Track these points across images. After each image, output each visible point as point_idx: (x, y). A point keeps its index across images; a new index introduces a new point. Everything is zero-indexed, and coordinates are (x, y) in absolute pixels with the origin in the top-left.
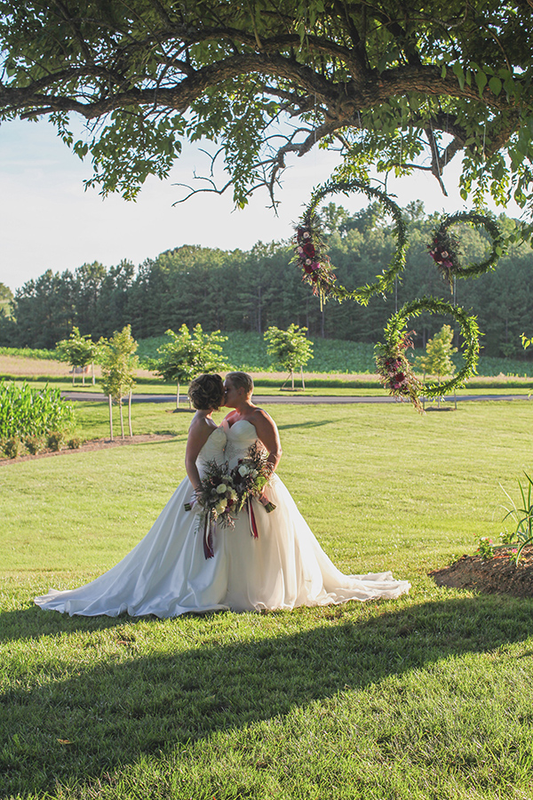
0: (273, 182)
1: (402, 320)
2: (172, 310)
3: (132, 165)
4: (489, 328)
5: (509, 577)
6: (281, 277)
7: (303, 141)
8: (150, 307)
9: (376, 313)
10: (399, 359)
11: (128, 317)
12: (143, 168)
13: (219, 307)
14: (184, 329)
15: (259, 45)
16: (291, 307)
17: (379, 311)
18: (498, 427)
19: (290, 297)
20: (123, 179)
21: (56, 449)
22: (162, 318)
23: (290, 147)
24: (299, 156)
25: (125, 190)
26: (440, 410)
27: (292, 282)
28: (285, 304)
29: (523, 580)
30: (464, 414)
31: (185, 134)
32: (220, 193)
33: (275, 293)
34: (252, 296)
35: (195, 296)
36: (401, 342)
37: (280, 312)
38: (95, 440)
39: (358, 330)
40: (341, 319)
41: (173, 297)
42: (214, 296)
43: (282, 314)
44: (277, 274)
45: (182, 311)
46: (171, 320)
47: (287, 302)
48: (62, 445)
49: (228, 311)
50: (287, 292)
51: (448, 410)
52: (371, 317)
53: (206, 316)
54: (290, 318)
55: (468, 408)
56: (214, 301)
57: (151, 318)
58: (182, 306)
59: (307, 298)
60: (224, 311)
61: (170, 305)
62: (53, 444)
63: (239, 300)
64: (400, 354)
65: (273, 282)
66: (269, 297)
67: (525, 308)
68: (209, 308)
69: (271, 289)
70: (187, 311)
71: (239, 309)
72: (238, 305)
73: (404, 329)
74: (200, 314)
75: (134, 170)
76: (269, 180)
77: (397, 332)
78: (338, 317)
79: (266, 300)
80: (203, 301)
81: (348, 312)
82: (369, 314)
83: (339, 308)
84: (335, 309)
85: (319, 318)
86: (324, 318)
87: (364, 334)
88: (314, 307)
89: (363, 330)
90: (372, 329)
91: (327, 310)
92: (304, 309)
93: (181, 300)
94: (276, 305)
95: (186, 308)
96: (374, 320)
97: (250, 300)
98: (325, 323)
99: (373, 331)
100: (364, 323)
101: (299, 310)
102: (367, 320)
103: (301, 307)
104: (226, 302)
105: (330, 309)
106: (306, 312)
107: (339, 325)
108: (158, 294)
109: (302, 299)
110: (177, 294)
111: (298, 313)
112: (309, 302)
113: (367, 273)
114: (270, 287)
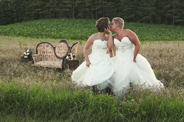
2: (32, 9)
8: (21, 8)
9: (130, 8)
11: (9, 12)
13: (55, 7)
16: (89, 7)
17: (131, 7)
22: (27, 13)
28: (87, 6)
34: (71, 2)
35: (43, 2)
37: (84, 9)
41: (31, 4)
42: (52, 2)
45: (37, 10)
46: (32, 14)
49: (59, 9)
52: (128, 10)
53: (49, 11)
56: (52, 5)
57: (20, 13)
58: (37, 7)
59: (97, 2)
60: (58, 9)
61: (31, 7)
63: (65, 4)
68: (49, 8)
70: (39, 9)
71: (64, 8)
72: (64, 6)
74: (46, 11)
78: (112, 10)
79: (77, 4)
80: (46, 5)
81: (117, 8)
82: (127, 9)
83: (112, 7)
84: (110, 7)
85: (103, 12)
86: (104, 11)
87: (125, 18)
88: (101, 6)
89: (123, 16)
90: (127, 16)
91: (107, 8)
92: (95, 7)
93: (36, 4)
94: (82, 6)
95: (38, 8)
96: (128, 12)
97: (70, 4)
98: (105, 14)
99: (129, 17)
100: (124, 13)
101: (93, 8)
102: (126, 11)
103: (94, 6)
104: (58, 5)
105: (108, 7)
106: (97, 9)
107: (112, 14)
108: (23, 2)
109: (95, 3)
110: (33, 2)
111: (93, 9)
112: (98, 4)
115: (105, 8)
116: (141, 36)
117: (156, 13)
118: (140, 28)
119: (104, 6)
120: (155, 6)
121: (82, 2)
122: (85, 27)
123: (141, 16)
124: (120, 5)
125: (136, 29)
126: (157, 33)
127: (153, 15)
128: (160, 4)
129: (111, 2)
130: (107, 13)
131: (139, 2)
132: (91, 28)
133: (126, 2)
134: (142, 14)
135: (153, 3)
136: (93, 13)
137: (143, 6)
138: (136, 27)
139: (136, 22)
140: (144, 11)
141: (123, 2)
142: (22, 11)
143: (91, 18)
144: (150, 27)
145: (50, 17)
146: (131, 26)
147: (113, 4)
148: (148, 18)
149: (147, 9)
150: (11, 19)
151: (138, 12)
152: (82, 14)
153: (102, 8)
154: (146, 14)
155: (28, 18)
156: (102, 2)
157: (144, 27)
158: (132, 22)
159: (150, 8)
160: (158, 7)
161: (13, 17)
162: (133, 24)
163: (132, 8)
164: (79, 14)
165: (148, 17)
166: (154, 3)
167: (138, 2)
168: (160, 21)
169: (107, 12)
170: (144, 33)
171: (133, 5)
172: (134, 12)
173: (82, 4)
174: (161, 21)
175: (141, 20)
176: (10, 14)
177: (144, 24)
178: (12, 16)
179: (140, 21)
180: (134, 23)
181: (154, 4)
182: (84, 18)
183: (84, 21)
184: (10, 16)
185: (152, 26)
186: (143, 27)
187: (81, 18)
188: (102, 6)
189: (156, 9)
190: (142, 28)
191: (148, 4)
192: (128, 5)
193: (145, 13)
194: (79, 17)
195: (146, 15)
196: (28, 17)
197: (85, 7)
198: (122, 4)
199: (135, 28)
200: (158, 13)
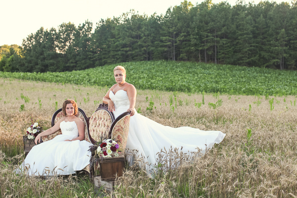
2: (118, 49)
6: (188, 26)
9: (252, 48)
11: (90, 53)
13: (149, 46)
16: (196, 45)
17: (254, 46)
19: (195, 38)
22: (112, 53)
27: (196, 29)
33: (185, 36)
34: (170, 38)
35: (133, 39)
37: (188, 48)
39: (241, 59)
40: (228, 52)
41: (118, 41)
42: (145, 39)
43: (190, 49)
44: (185, 24)
45: (125, 49)
46: (118, 54)
47: (193, 41)
49: (154, 48)
52: (249, 50)
53: (141, 51)
56: (145, 42)
57: (104, 54)
58: (124, 46)
59: (206, 39)
60: (152, 48)
63: (162, 41)
65: (184, 29)
66: (182, 39)
70: (128, 49)
71: (162, 46)
72: (161, 44)
74: (136, 51)
78: (227, 50)
79: (179, 41)
80: (138, 42)
81: (233, 47)
82: (248, 48)
83: (227, 45)
84: (225, 46)
85: (214, 51)
86: (216, 52)
87: (245, 61)
88: (211, 44)
89: (243, 59)
90: (249, 58)
91: (220, 46)
92: (204, 46)
93: (124, 42)
94: (186, 44)
95: (127, 47)
96: (250, 52)
97: (169, 41)
98: (217, 54)
99: (250, 59)
100: (244, 54)
101: (201, 46)
102: (246, 52)
103: (203, 44)
104: (153, 42)
105: (222, 46)
106: (206, 48)
107: (227, 56)
108: (108, 39)
109: (203, 40)
110: (121, 39)
111: (200, 48)
112: (207, 42)
113: (245, 22)
114: (181, 33)
115: (217, 47)
116: (268, 87)
117: (288, 55)
118: (266, 75)
119: (216, 44)
120: (286, 45)
121: (185, 39)
122: (189, 72)
123: (267, 58)
124: (238, 43)
125: (261, 76)
126: (290, 83)
127: (285, 58)
128: (294, 43)
129: (226, 39)
130: (220, 54)
131: (265, 40)
132: (197, 74)
133: (247, 38)
134: (268, 55)
135: (283, 41)
136: (201, 54)
137: (270, 45)
138: (261, 73)
139: (260, 67)
140: (272, 52)
141: (242, 40)
142: (106, 51)
143: (197, 60)
144: (280, 74)
145: (142, 59)
146: (254, 72)
147: (229, 42)
148: (277, 62)
149: (275, 50)
150: (92, 62)
151: (263, 53)
152: (185, 54)
153: (214, 47)
154: (275, 56)
155: (114, 61)
156: (212, 39)
157: (272, 73)
158: (255, 67)
159: (280, 48)
160: (290, 47)
161: (94, 59)
162: (256, 70)
163: (255, 48)
164: (181, 55)
165: (276, 60)
166: (285, 41)
167: (263, 39)
168: (293, 66)
169: (220, 52)
170: (272, 83)
171: (257, 43)
172: (257, 52)
173: (186, 41)
174: (295, 65)
175: (267, 64)
176: (90, 55)
177: (271, 70)
178: (92, 58)
179: (265, 65)
180: (258, 69)
181: (285, 43)
182: (188, 60)
183: (188, 64)
184: (90, 58)
185: (283, 73)
186: (270, 73)
187: (184, 60)
188: (213, 44)
189: (288, 49)
190: (270, 75)
191: (277, 42)
192: (249, 43)
193: (273, 55)
194: (182, 58)
195: (274, 58)
196: (113, 59)
197: (189, 45)
198: (241, 42)
199: (258, 74)
200: (290, 55)
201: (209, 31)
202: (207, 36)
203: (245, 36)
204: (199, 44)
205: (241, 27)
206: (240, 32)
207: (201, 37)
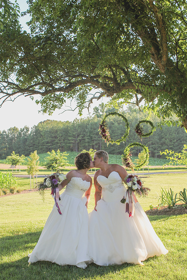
0: (89, 107)
1: (129, 148)
2: (44, 144)
3: (51, 106)
4: (162, 148)
5: (156, 212)
6: (84, 131)
7: (98, 96)
8: (36, 143)
10: (128, 159)
11: (27, 147)
12: (54, 107)
13: (62, 143)
14: (53, 151)
15: (90, 79)
16: (88, 142)
18: (163, 182)
19: (88, 139)
20: (49, 110)
21: (13, 193)
23: (94, 98)
24: (97, 100)
25: (49, 113)
26: (143, 177)
27: (88, 133)
28: (86, 141)
29: (160, 213)
30: (152, 178)
31: (66, 97)
32: (73, 111)
33: (82, 137)
34: (74, 138)
35: (52, 139)
36: (129, 154)
37: (84, 144)
38: (25, 190)
39: (114, 150)
42: (60, 139)
44: (83, 130)
45: (48, 145)
46: (44, 148)
47: (87, 140)
48: (15, 191)
49: (65, 144)
50: (87, 136)
51: (146, 177)
53: (57, 146)
54: (88, 146)
55: (153, 177)
56: (60, 141)
57: (36, 147)
58: (48, 143)
60: (64, 144)
61: (43, 143)
62: (12, 191)
63: (69, 140)
64: (128, 157)
65: (82, 133)
66: (80, 139)
67: (175, 141)
68: (57, 143)
69: (81, 136)
70: (49, 144)
72: (68, 142)
73: (129, 151)
74: (55, 146)
75: (52, 107)
76: (88, 106)
77: (127, 152)
80: (55, 141)
85: (99, 146)
86: (101, 146)
91: (102, 143)
93: (47, 140)
94: (83, 142)
95: (49, 143)
101: (91, 143)
103: (92, 142)
104: (64, 141)
106: (95, 144)
108: (38, 138)
110: (46, 138)
112: (95, 140)
113: (117, 129)
114: (80, 135)
121: (83, 139)
150: (28, 153)
153: (99, 143)
155: (41, 152)
156: (97, 139)
161: (30, 150)
164: (80, 148)
176: (27, 148)
178: (29, 150)
184: (28, 150)
194: (81, 150)
196: (41, 151)
201: (96, 134)
202: (95, 137)
203: (116, 137)
204: (90, 142)
205: (114, 132)
206: (113, 135)
207: (91, 138)
